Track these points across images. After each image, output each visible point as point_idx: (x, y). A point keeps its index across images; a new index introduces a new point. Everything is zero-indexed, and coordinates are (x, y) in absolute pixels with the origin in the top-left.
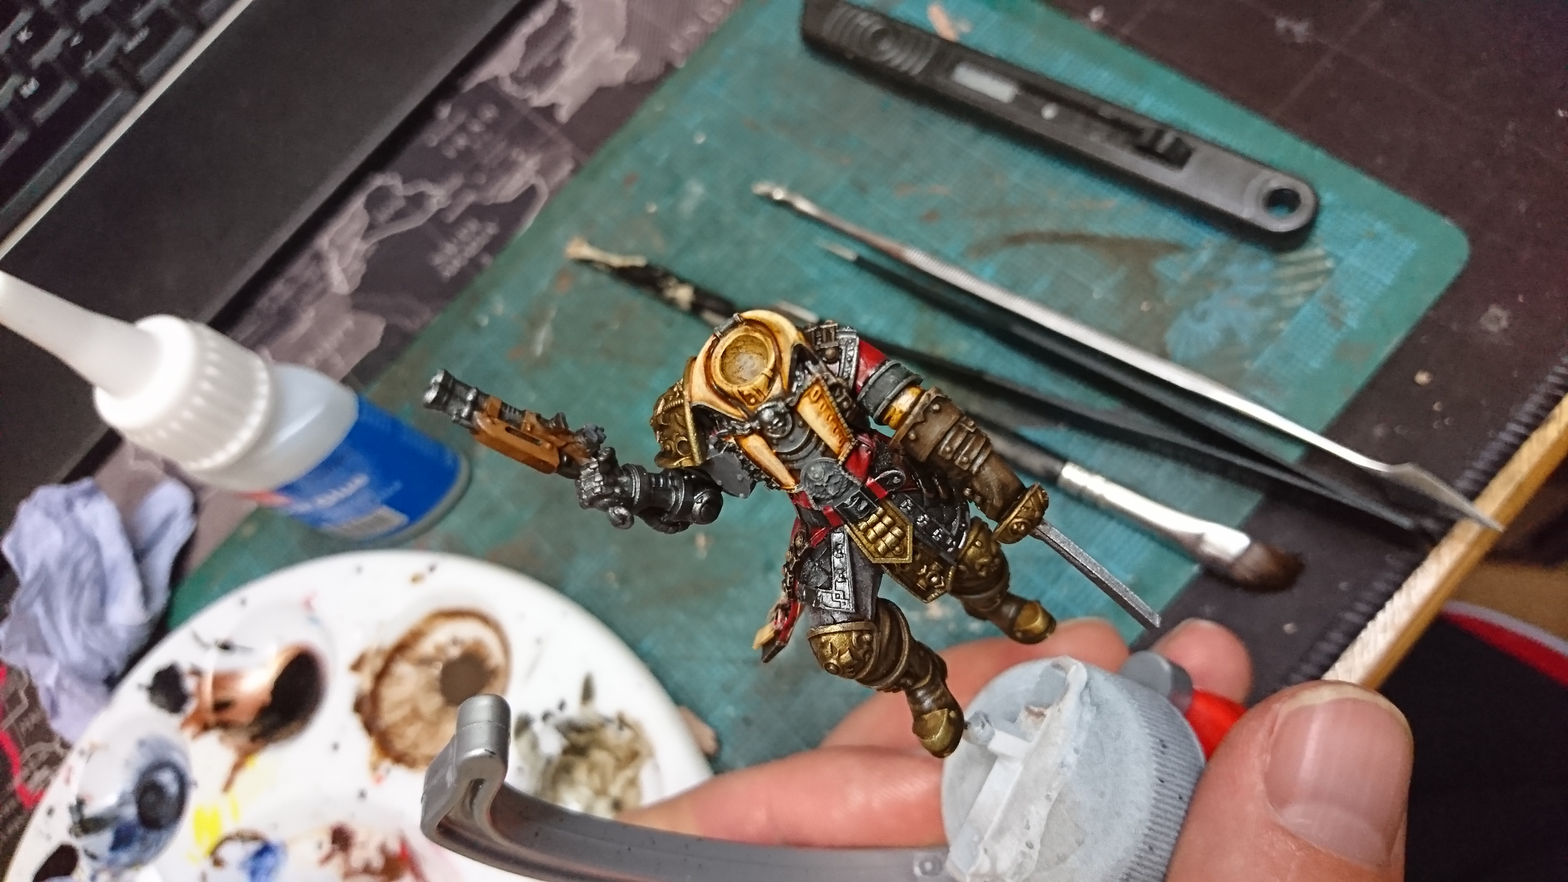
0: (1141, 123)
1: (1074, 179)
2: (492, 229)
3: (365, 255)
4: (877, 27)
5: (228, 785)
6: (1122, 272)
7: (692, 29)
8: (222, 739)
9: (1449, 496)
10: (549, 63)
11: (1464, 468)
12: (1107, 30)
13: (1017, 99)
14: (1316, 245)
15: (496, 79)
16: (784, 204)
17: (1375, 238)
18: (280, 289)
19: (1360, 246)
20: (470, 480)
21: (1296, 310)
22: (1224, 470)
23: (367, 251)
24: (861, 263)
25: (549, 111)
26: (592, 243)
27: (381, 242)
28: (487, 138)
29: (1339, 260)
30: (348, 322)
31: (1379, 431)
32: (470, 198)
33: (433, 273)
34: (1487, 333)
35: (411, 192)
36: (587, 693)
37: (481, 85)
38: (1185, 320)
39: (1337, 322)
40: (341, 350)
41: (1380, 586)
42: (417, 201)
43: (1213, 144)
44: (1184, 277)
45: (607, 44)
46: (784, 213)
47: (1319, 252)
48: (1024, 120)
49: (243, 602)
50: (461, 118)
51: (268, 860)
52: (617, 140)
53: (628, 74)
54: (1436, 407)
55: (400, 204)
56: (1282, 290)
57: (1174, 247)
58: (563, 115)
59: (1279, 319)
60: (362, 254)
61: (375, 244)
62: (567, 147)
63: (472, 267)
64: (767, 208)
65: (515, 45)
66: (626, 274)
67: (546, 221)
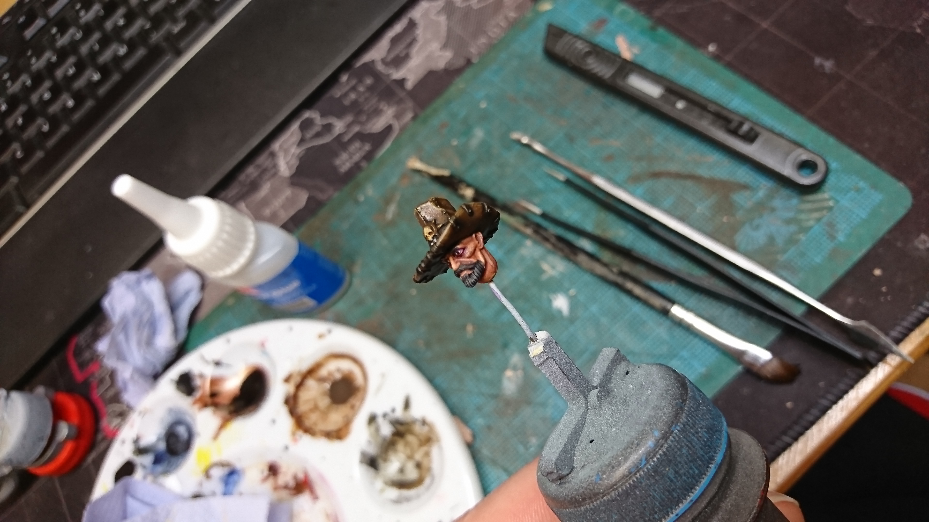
0: (731, 116)
1: (691, 143)
2: (367, 147)
3: (298, 155)
4: (587, 50)
5: (216, 436)
6: (713, 200)
7: (483, 40)
8: (214, 412)
9: (885, 340)
10: (403, 55)
11: (896, 325)
12: (717, 57)
13: (663, 97)
14: (825, 192)
15: (373, 62)
16: (528, 146)
17: (858, 190)
18: (251, 171)
19: (849, 195)
20: (350, 284)
21: (811, 228)
23: (300, 153)
24: (568, 183)
25: (401, 82)
26: (421, 160)
27: (308, 150)
28: (367, 95)
29: (837, 202)
30: (288, 192)
31: (850, 300)
32: (356, 129)
33: (335, 169)
34: (917, 249)
35: (325, 122)
36: (407, 405)
37: (365, 65)
38: (747, 229)
39: (832, 237)
40: (284, 207)
41: (842, 386)
42: (328, 128)
43: (771, 131)
44: (749, 204)
45: (435, 46)
46: (527, 151)
47: (826, 196)
48: (666, 108)
49: (228, 341)
50: (353, 82)
51: (235, 477)
52: (439, 102)
53: (446, 64)
54: (884, 289)
55: (317, 129)
56: (803, 216)
57: (745, 187)
58: (409, 85)
59: (800, 232)
60: (296, 155)
61: (304, 150)
62: (410, 104)
63: (356, 168)
64: (518, 147)
65: (384, 43)
66: (438, 179)
67: (397, 146)
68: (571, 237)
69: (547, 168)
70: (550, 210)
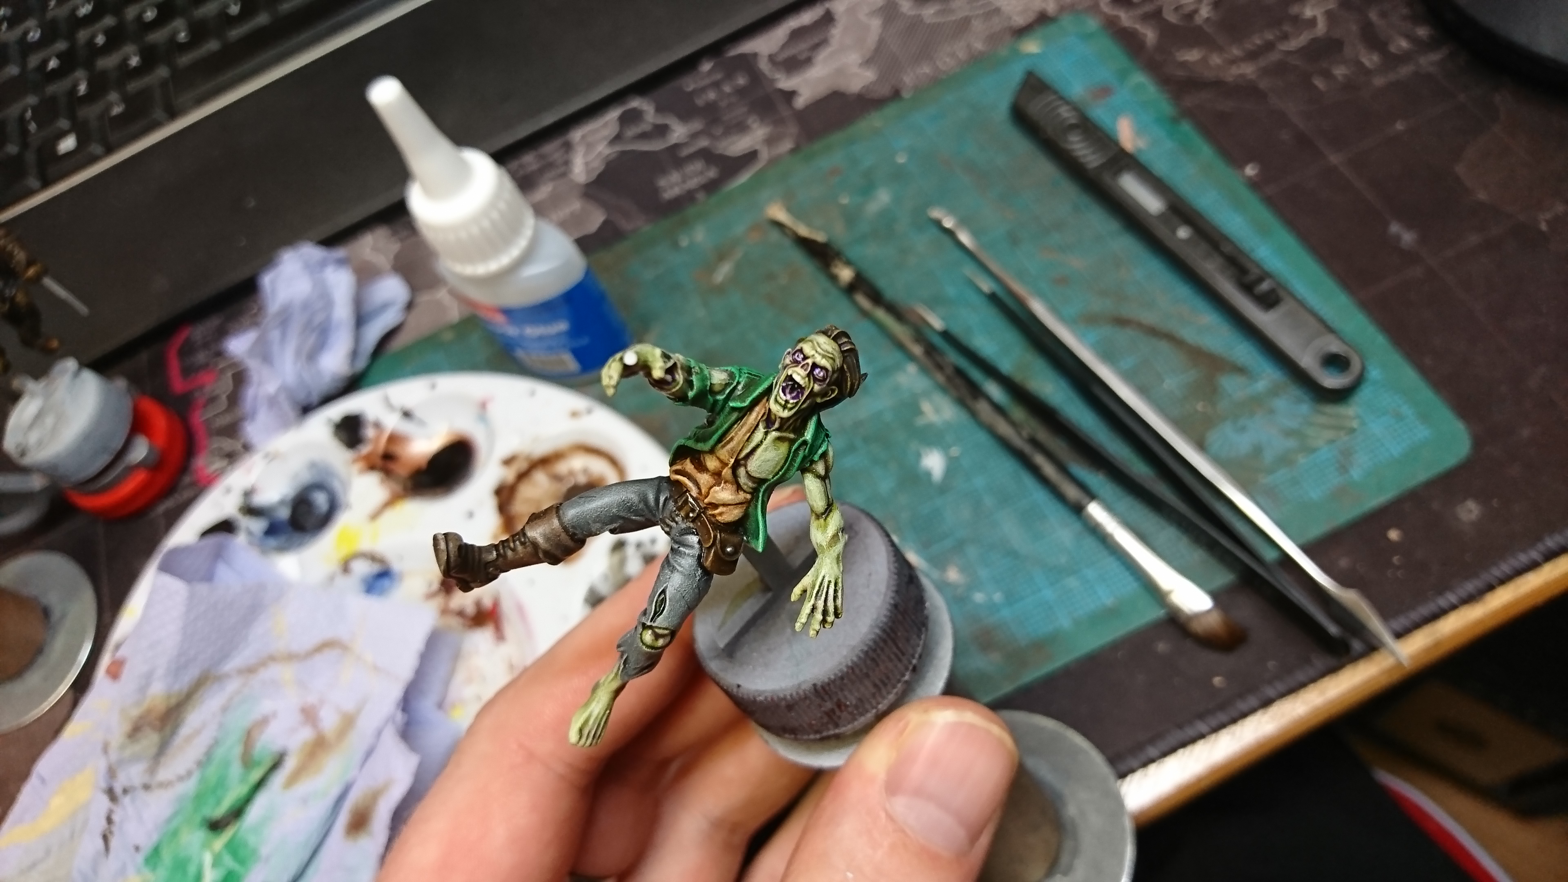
0: (1250, 266)
1: (1183, 291)
2: (712, 173)
3: (606, 157)
4: (1074, 121)
5: (376, 515)
6: (1193, 375)
7: (926, 69)
8: (382, 481)
10: (803, 57)
11: (1400, 614)
12: (1254, 185)
13: (1161, 216)
14: (1351, 406)
15: (755, 55)
16: (950, 233)
17: (1399, 417)
19: (1384, 419)
21: (1317, 449)
22: (1212, 547)
23: (610, 155)
24: (993, 298)
25: (790, 95)
26: (790, 210)
27: (623, 153)
28: (733, 99)
29: (1364, 424)
30: (576, 205)
31: (1346, 561)
32: (704, 143)
33: (656, 191)
34: (1458, 519)
35: (660, 120)
37: (743, 57)
38: (1228, 427)
39: (1343, 469)
41: (1301, 676)
42: (661, 130)
43: (1301, 304)
44: (1240, 396)
45: (853, 59)
46: (946, 241)
47: (1351, 412)
48: (1161, 231)
49: (433, 386)
50: (718, 76)
51: (385, 582)
52: (837, 137)
53: (862, 87)
54: (1396, 560)
55: (645, 127)
56: (1310, 431)
57: (1240, 370)
58: (800, 102)
59: (1300, 451)
60: (604, 156)
61: (617, 152)
62: (793, 129)
63: (688, 198)
64: (934, 231)
65: (780, 33)
66: (807, 245)
67: (758, 181)
68: (976, 374)
69: (969, 270)
70: (957, 330)
